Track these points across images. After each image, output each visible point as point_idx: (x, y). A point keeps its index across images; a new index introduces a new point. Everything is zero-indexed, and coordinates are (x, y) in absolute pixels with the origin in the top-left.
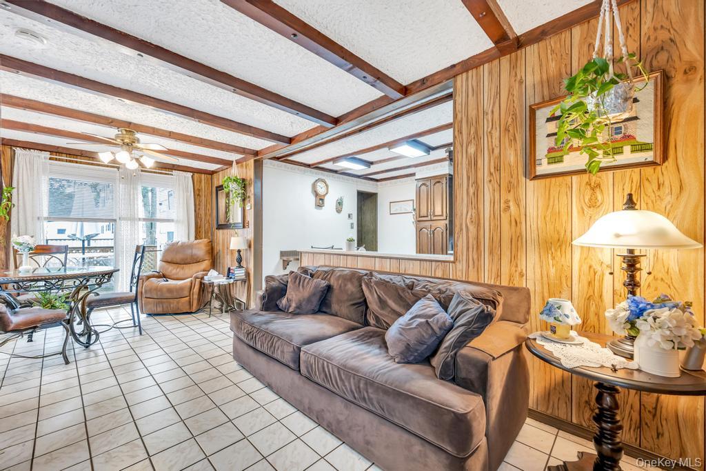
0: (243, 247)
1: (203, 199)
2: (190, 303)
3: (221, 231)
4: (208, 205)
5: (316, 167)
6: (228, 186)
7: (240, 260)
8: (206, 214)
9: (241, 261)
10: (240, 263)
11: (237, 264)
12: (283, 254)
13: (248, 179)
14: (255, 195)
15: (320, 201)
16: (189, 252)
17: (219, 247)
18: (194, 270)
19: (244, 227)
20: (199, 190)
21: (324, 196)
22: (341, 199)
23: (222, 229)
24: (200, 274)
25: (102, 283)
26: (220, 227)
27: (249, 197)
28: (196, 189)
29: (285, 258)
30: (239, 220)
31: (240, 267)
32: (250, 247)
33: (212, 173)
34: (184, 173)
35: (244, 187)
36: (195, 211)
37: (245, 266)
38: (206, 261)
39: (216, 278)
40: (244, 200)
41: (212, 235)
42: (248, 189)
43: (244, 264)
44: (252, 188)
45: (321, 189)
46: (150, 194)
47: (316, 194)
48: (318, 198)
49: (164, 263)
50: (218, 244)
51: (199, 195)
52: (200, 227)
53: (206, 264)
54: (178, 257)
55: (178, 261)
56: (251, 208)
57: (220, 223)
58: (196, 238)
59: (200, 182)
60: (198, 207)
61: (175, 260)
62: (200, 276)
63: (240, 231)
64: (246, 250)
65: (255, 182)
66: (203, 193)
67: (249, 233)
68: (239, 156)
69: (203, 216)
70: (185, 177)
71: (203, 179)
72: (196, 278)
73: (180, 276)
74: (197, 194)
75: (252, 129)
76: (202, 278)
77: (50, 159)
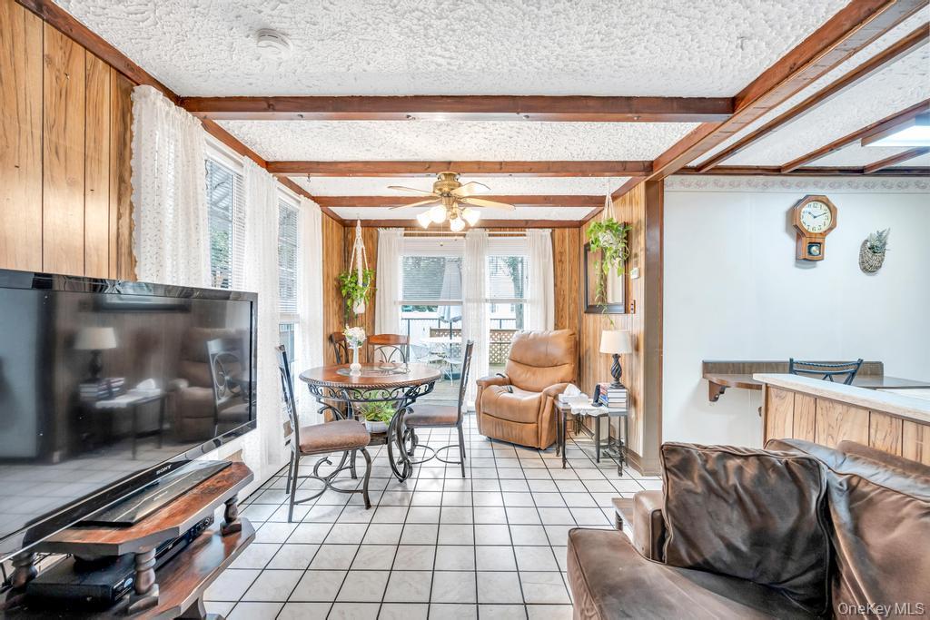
0: (623, 349)
1: (567, 266)
2: (538, 435)
3: (591, 316)
4: (574, 276)
5: (797, 169)
6: (597, 240)
7: (617, 373)
8: (570, 290)
9: (620, 374)
10: (617, 379)
11: (613, 380)
12: (709, 368)
13: (635, 222)
14: (646, 250)
15: (809, 248)
16: (542, 349)
17: (588, 343)
18: (548, 379)
19: (626, 311)
20: (561, 253)
21: (824, 234)
22: (881, 237)
23: (593, 313)
24: (552, 388)
25: (417, 395)
26: (591, 309)
27: (636, 255)
28: (557, 252)
29: (715, 379)
30: (619, 299)
31: (619, 386)
32: (637, 349)
33: (579, 225)
34: (541, 230)
35: (628, 238)
36: (555, 285)
37: (628, 385)
38: (567, 366)
39: (575, 401)
40: (626, 262)
41: (581, 322)
42: (634, 241)
43: (625, 380)
44: (642, 238)
45: (813, 219)
46: (520, 265)
47: (799, 233)
48: (805, 241)
49: (512, 363)
50: (587, 337)
51: (561, 261)
52: (562, 310)
53: (566, 370)
54: (529, 357)
55: (529, 361)
56: (640, 276)
57: (590, 303)
58: (557, 327)
59: (563, 241)
60: (559, 279)
61: (524, 360)
62: (553, 393)
63: (619, 319)
64: (631, 355)
65: (648, 226)
66: (566, 258)
67: (636, 322)
68: (618, 182)
69: (567, 293)
70: (542, 236)
71: (567, 234)
72: (547, 395)
73: (530, 384)
74: (558, 259)
75: (635, 102)
76: (556, 397)
77: (405, 235)
